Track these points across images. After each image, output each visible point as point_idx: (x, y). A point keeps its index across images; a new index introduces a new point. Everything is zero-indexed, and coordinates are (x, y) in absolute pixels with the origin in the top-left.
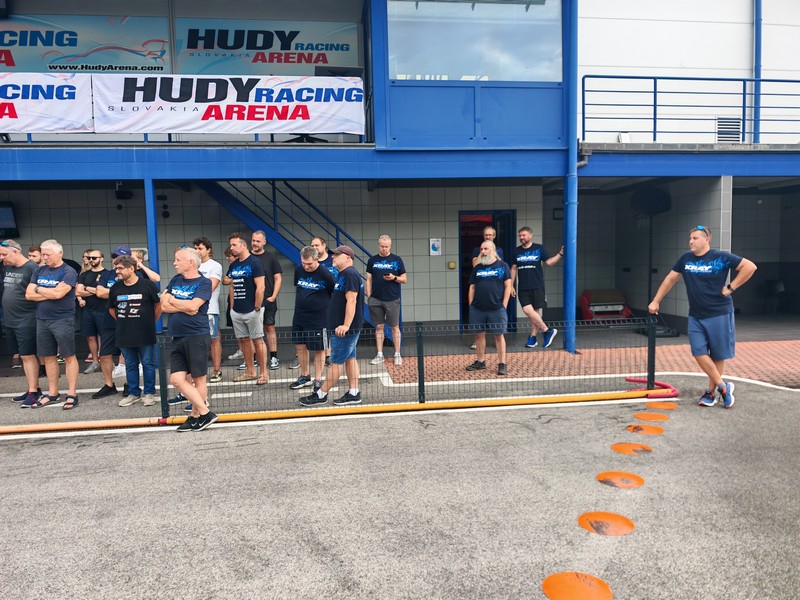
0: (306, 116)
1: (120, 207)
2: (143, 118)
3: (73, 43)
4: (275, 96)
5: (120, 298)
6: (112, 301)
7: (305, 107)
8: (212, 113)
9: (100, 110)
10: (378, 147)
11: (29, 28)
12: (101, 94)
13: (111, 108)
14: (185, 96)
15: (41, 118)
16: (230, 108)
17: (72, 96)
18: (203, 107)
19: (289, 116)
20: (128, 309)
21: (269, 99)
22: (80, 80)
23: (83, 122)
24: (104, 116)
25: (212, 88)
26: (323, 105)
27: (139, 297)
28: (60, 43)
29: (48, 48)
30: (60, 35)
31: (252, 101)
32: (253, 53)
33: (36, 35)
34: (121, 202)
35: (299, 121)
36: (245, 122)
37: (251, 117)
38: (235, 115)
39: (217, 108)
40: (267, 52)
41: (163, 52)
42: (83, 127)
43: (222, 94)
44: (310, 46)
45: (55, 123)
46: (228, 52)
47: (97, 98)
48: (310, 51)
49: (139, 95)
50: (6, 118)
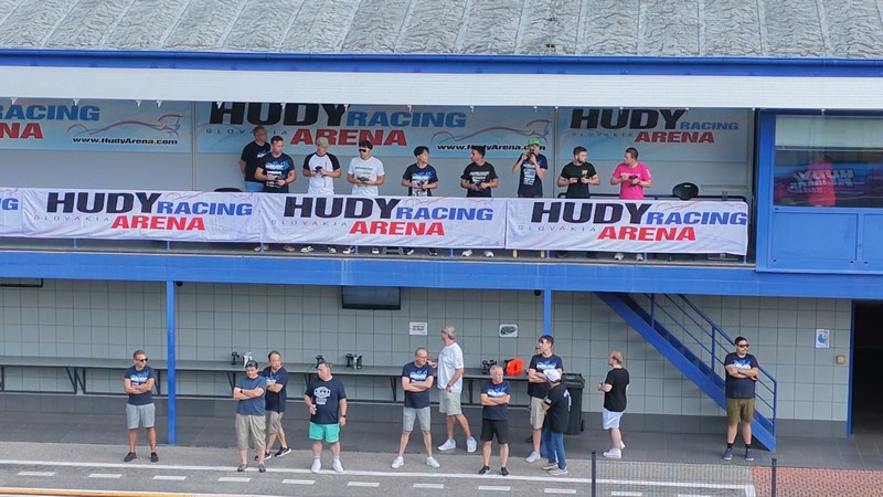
0: (692, 237)
2: (547, 237)
3: (462, 124)
4: (664, 219)
7: (692, 228)
8: (608, 233)
9: (512, 230)
10: (758, 269)
12: (513, 215)
13: (521, 227)
14: (584, 218)
15: (463, 235)
16: (623, 229)
17: (489, 217)
18: (601, 227)
19: (676, 237)
21: (660, 221)
23: (497, 239)
24: (515, 234)
25: (609, 211)
26: (708, 227)
28: (449, 124)
29: (440, 130)
30: (450, 116)
31: (643, 224)
32: (636, 132)
33: (428, 116)
35: (686, 241)
38: (627, 236)
39: (612, 229)
40: (650, 132)
42: (497, 244)
43: (617, 217)
44: (696, 125)
46: (611, 132)
47: (510, 219)
48: (696, 130)
49: (545, 217)
50: (435, 235)
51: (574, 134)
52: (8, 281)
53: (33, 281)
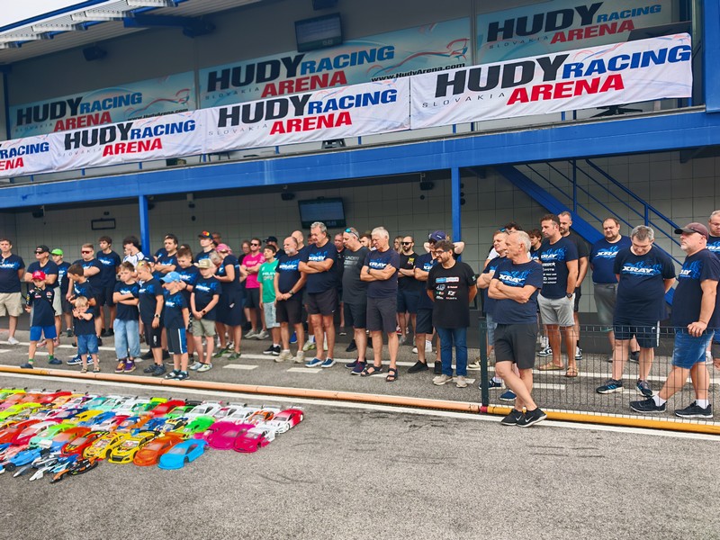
0: (619, 85)
2: (453, 110)
3: (391, 56)
4: (584, 70)
5: (438, 280)
6: (430, 283)
7: (619, 76)
8: (519, 96)
10: (709, 109)
11: (358, 50)
12: (417, 93)
13: (425, 105)
14: (492, 83)
15: (369, 122)
16: (536, 90)
18: (509, 91)
19: (600, 88)
20: (446, 291)
21: (578, 73)
22: (400, 84)
23: (401, 121)
24: (419, 113)
25: (519, 72)
26: (640, 71)
27: (456, 279)
29: (372, 64)
30: (381, 51)
31: (559, 79)
32: (552, 34)
33: (363, 54)
35: (612, 92)
36: (552, 100)
37: (558, 95)
38: (541, 96)
39: (523, 91)
40: (566, 32)
41: (465, 50)
42: (402, 125)
43: (528, 76)
44: (615, 16)
45: (380, 125)
46: (526, 39)
47: (414, 97)
48: (614, 21)
49: (450, 89)
50: (343, 125)
52: (96, 225)
53: (110, 224)
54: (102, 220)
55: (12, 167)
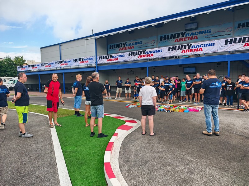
1: (217, 67)
2: (229, 48)
3: (210, 32)
5: (227, 86)
6: (225, 86)
8: (246, 45)
9: (219, 47)
11: (201, 30)
12: (220, 44)
13: (222, 46)
14: (240, 42)
15: (207, 50)
17: (214, 45)
18: (244, 44)
20: (229, 88)
22: (216, 42)
23: (216, 50)
25: (247, 39)
27: (232, 86)
28: (207, 32)
29: (205, 34)
30: (208, 31)
33: (203, 32)
34: (218, 66)
39: (248, 44)
41: (231, 30)
42: (216, 51)
45: (210, 51)
47: (219, 45)
49: (229, 43)
50: (200, 51)
51: (238, 30)
52: (129, 73)
53: (132, 73)
54: (130, 72)
55: (115, 60)
